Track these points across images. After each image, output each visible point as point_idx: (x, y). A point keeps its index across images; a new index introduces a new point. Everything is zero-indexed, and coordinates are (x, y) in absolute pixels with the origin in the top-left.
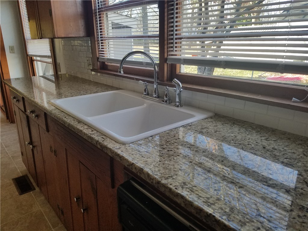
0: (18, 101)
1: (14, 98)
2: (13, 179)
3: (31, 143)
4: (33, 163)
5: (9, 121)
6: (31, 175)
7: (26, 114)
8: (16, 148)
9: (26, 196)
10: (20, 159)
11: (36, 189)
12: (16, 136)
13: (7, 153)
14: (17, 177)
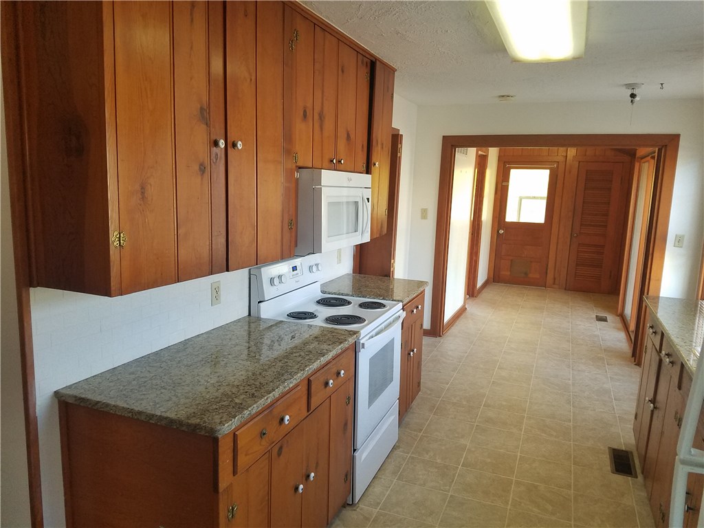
0: (655, 333)
1: (652, 327)
2: (609, 448)
3: (653, 401)
4: (647, 434)
5: (635, 361)
6: (638, 454)
7: (660, 356)
8: (630, 407)
9: (619, 479)
10: (630, 426)
11: (639, 477)
12: (635, 388)
13: (614, 409)
14: (616, 447)
